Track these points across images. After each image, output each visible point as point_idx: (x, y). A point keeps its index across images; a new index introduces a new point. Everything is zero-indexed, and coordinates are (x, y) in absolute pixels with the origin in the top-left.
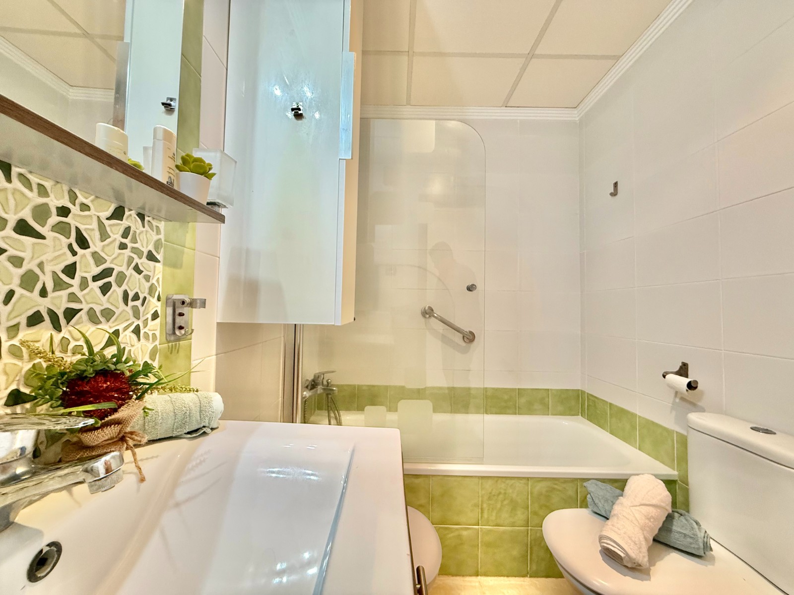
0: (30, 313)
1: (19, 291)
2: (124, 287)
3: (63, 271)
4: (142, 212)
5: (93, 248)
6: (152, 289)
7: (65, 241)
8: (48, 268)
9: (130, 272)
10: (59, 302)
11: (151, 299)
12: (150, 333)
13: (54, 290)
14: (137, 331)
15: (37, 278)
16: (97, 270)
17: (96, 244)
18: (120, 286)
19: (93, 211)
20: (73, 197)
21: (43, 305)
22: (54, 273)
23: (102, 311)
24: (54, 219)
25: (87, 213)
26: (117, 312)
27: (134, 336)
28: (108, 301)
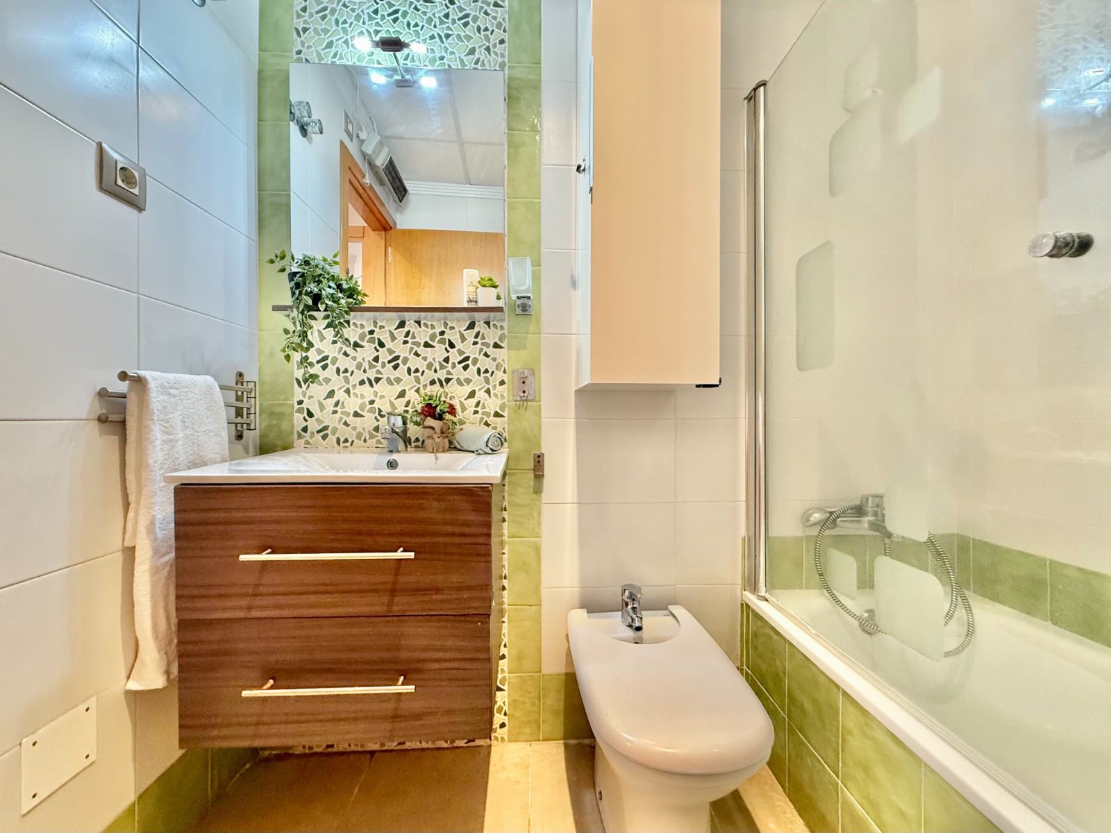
0: (431, 380)
1: (426, 371)
2: (478, 366)
3: (443, 361)
4: (488, 320)
5: (457, 347)
6: (498, 367)
7: (444, 347)
8: (437, 360)
9: (481, 357)
10: (442, 375)
11: (498, 372)
12: (499, 394)
13: (440, 369)
14: (488, 391)
15: (433, 365)
16: (460, 358)
17: (459, 345)
18: (474, 365)
19: (457, 329)
20: (446, 324)
21: (436, 376)
22: (439, 362)
23: (464, 379)
24: (439, 337)
25: (453, 331)
26: (474, 380)
27: (487, 395)
28: (468, 374)
